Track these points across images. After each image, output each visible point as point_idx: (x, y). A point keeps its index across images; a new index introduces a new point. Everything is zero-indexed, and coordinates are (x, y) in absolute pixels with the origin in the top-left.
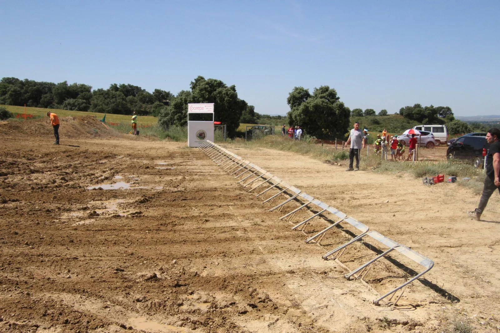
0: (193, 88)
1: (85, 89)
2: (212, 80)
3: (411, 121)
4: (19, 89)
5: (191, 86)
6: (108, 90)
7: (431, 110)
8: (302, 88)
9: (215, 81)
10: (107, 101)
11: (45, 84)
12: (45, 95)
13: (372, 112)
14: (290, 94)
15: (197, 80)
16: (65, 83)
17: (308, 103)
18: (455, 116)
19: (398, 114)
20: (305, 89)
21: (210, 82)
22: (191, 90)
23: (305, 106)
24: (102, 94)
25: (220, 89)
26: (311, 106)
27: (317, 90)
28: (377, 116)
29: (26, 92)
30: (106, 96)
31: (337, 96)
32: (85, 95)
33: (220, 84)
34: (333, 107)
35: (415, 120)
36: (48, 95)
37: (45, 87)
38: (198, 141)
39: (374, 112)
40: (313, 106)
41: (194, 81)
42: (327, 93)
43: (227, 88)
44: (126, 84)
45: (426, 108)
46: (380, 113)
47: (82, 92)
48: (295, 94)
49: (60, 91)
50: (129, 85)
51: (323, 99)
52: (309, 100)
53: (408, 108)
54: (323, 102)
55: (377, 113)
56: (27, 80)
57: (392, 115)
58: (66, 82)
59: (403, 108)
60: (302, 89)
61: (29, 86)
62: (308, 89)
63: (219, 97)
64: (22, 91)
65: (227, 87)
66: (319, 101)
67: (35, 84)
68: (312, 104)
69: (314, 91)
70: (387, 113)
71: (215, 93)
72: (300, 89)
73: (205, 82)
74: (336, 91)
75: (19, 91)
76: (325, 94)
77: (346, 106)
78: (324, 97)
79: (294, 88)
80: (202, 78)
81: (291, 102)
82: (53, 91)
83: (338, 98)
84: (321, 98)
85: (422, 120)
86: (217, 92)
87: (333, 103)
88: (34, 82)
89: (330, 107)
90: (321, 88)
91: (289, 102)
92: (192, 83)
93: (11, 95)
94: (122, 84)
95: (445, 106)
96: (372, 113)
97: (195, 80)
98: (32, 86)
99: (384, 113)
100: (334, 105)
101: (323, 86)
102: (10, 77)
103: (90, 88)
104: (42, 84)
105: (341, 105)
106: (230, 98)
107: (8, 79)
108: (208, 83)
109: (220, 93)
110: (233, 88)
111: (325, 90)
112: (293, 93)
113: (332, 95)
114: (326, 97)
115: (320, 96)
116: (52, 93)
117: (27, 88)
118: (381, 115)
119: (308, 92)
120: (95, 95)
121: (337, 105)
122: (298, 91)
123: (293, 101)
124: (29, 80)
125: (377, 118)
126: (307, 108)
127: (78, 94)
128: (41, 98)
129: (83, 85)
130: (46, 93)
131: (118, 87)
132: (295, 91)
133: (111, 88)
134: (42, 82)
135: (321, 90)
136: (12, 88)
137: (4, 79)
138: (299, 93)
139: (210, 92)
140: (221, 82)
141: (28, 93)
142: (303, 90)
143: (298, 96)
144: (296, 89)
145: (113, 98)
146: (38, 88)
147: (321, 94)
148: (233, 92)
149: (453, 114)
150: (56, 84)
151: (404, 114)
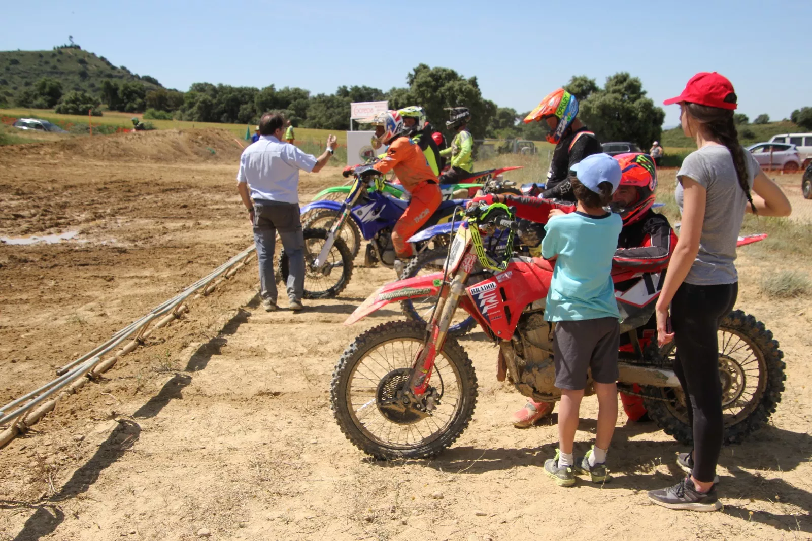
0: (411, 83)
1: (300, 95)
2: (438, 70)
4: (210, 98)
5: (408, 80)
6: (333, 96)
8: (585, 77)
9: (444, 70)
10: (330, 111)
11: (246, 89)
12: (244, 106)
13: (742, 119)
15: (417, 71)
16: (271, 88)
17: (590, 102)
19: (788, 121)
20: (590, 78)
21: (435, 73)
22: (407, 86)
23: (585, 106)
24: (324, 102)
25: (451, 83)
26: (595, 106)
27: (611, 79)
28: (750, 124)
29: (220, 102)
30: (329, 105)
31: (642, 90)
32: (299, 103)
33: (452, 75)
34: (634, 107)
36: (249, 105)
37: (245, 94)
39: (746, 119)
40: (598, 107)
41: (413, 73)
42: (625, 84)
43: (461, 82)
44: (360, 86)
46: (756, 120)
47: (295, 99)
48: (572, 87)
49: (264, 99)
50: (365, 88)
51: (618, 95)
52: (594, 97)
54: (616, 99)
55: (751, 120)
56: (221, 85)
58: (272, 86)
60: (585, 80)
61: (224, 94)
62: (595, 80)
63: (449, 95)
64: (214, 101)
65: (464, 80)
66: (609, 99)
67: (232, 90)
68: (597, 103)
70: (768, 119)
71: (442, 89)
72: (582, 80)
73: (428, 74)
74: (642, 81)
75: (210, 101)
76: (620, 87)
77: (655, 105)
78: (618, 91)
79: (570, 78)
80: (425, 67)
82: (256, 100)
83: (644, 93)
84: (614, 92)
86: (445, 87)
87: (634, 100)
88: (230, 87)
89: (628, 109)
90: (616, 77)
92: (410, 75)
93: (200, 108)
94: (354, 85)
97: (414, 70)
98: (227, 93)
99: (763, 120)
100: (636, 104)
101: (619, 72)
102: (202, 82)
103: (308, 93)
104: (240, 90)
105: (648, 104)
106: (466, 97)
107: (199, 85)
108: (432, 75)
109: (450, 89)
110: (474, 82)
111: (622, 79)
112: (568, 85)
113: (634, 89)
114: (623, 90)
115: (611, 89)
116: (253, 102)
117: (222, 96)
118: (758, 124)
119: (595, 84)
120: (313, 103)
121: (640, 103)
122: (577, 83)
124: (224, 84)
125: (753, 128)
126: (588, 109)
127: (290, 103)
128: (239, 111)
129: (297, 91)
130: (246, 103)
131: (349, 90)
132: (572, 83)
133: (338, 92)
134: (241, 88)
135: (615, 80)
136: (201, 97)
137: (194, 85)
138: (579, 86)
139: (435, 89)
140: (453, 71)
141: (222, 103)
142: (586, 81)
144: (575, 79)
145: (338, 106)
146: (235, 95)
147: (616, 85)
148: (470, 86)
150: (260, 88)
151: (799, 120)
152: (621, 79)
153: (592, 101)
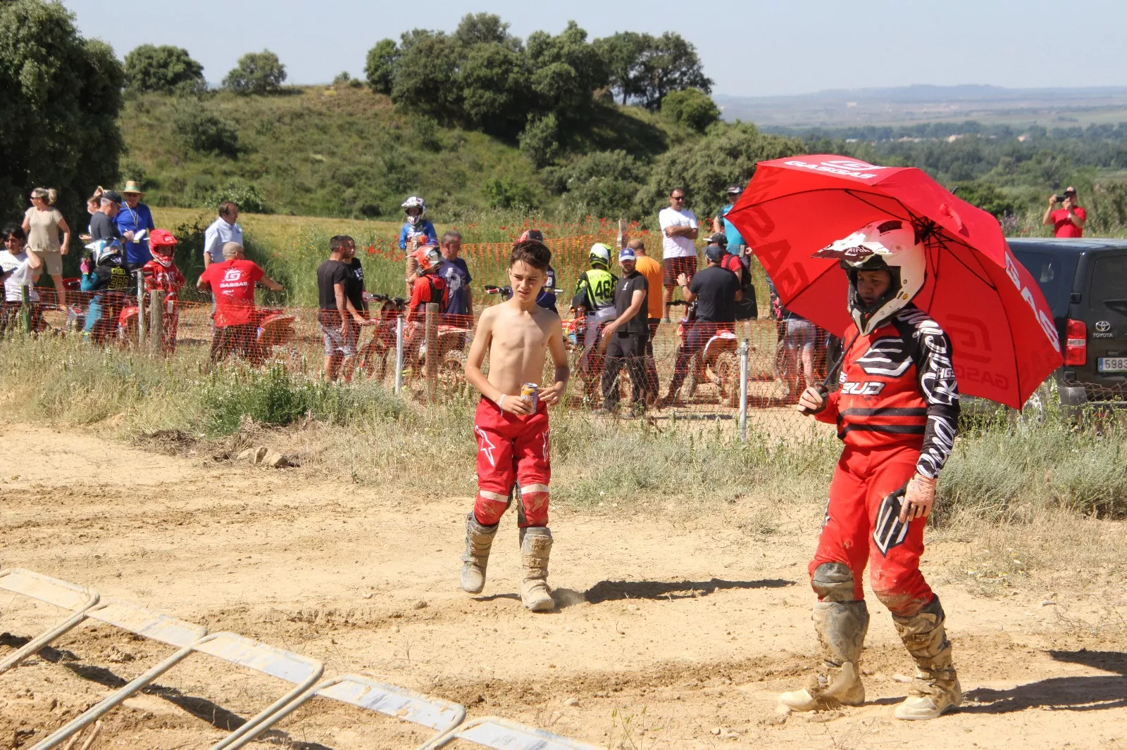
3: (446, 136)
7: (573, 60)
13: (180, 68)
18: (719, 94)
19: (357, 85)
28: (213, 93)
35: (469, 125)
39: (194, 70)
45: (541, 45)
46: (235, 77)
53: (425, 46)
57: (319, 90)
59: (390, 44)
70: (282, 75)
85: (520, 126)
95: (657, 34)
96: (178, 78)
99: (261, 76)
125: (224, 110)
149: (705, 84)
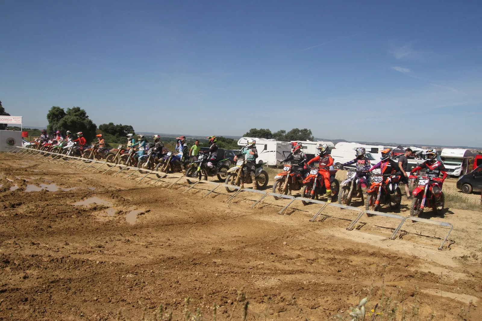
3: (107, 134)
7: (121, 127)
8: (59, 107)
14: (49, 111)
17: (66, 119)
18: (135, 132)
20: (61, 108)
26: (69, 121)
27: (70, 109)
31: (86, 115)
35: (110, 133)
38: (8, 146)
42: (79, 112)
45: (117, 126)
48: (54, 111)
51: (77, 117)
52: (66, 117)
53: (105, 125)
54: (77, 119)
59: (101, 125)
60: (58, 108)
66: (73, 118)
68: (70, 120)
69: (67, 110)
74: (86, 111)
76: (77, 113)
77: (94, 122)
79: (52, 107)
81: (51, 117)
83: (87, 117)
84: (76, 115)
85: (115, 134)
87: (84, 119)
89: (83, 123)
90: (74, 109)
91: (49, 117)
95: (129, 125)
100: (85, 121)
101: (76, 107)
105: (90, 122)
112: (52, 110)
113: (82, 114)
114: (79, 115)
119: (64, 111)
121: (87, 121)
122: (56, 109)
123: (53, 117)
126: (66, 122)
135: (74, 110)
138: (57, 111)
142: (60, 109)
143: (57, 113)
144: (54, 108)
149: (134, 131)
151: (102, 129)
152: (77, 110)
153: (68, 119)
